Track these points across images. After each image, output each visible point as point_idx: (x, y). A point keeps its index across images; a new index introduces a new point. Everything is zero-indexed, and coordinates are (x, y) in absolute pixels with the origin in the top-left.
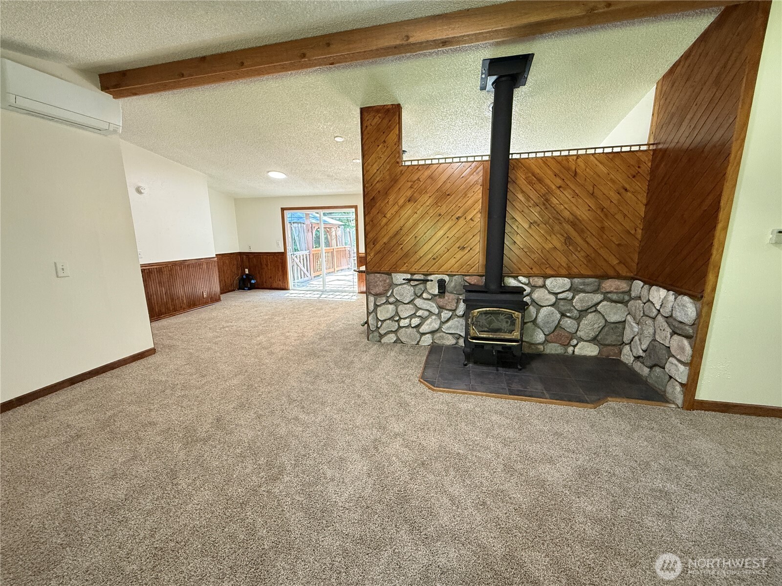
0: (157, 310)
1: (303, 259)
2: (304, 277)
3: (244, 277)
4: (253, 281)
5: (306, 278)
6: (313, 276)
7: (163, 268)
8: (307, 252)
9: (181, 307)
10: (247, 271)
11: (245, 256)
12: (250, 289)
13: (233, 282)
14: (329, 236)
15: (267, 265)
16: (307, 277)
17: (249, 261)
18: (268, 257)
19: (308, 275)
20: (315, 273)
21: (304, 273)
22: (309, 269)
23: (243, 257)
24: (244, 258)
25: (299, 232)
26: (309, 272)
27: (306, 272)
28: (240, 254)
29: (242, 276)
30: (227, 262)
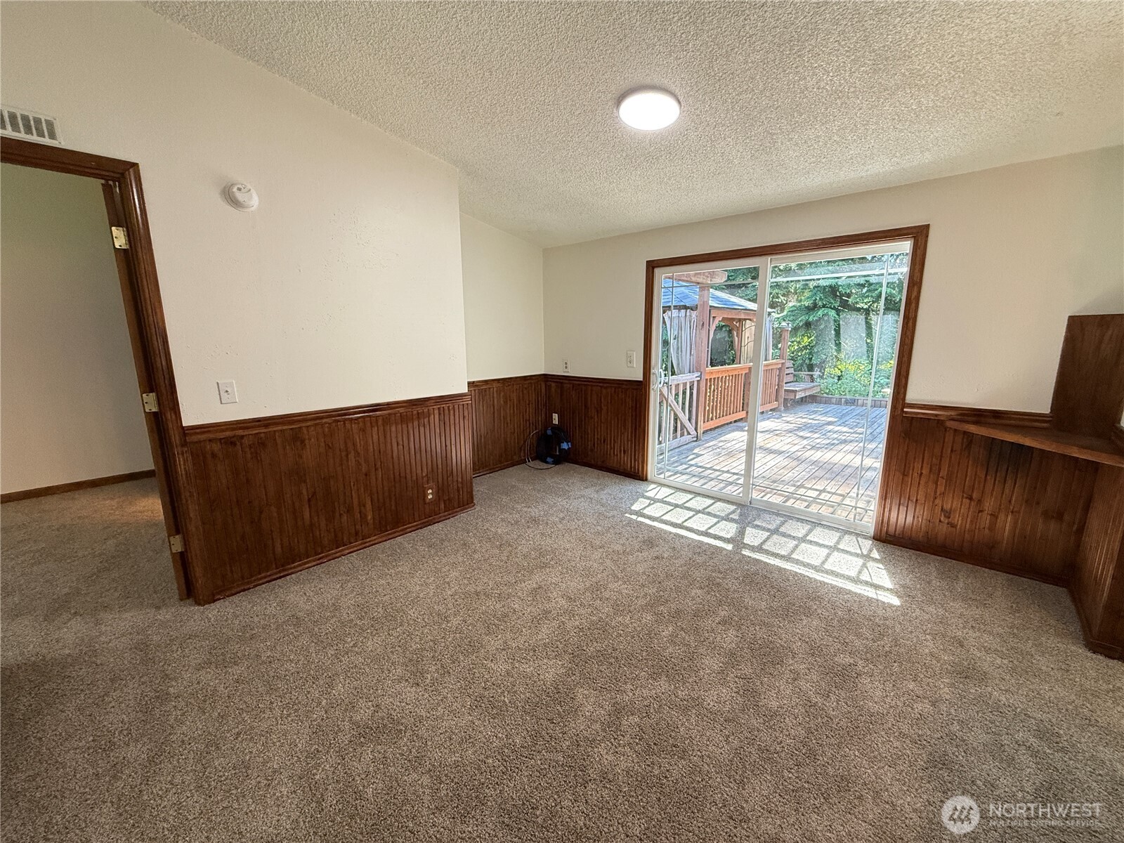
0: (279, 550)
1: (684, 393)
2: (682, 435)
3: (549, 432)
4: (565, 446)
5: (687, 438)
6: (700, 431)
7: (305, 430)
8: (694, 377)
9: (357, 534)
10: (556, 421)
11: (553, 384)
12: (557, 461)
13: (525, 442)
14: (736, 339)
15: (599, 411)
16: (689, 434)
17: (562, 395)
18: (604, 391)
19: (691, 428)
20: (707, 424)
21: (683, 426)
22: (694, 417)
23: (550, 386)
24: (553, 390)
25: (680, 328)
26: (694, 421)
27: (687, 424)
28: (545, 377)
29: (546, 431)
30: (514, 396)
